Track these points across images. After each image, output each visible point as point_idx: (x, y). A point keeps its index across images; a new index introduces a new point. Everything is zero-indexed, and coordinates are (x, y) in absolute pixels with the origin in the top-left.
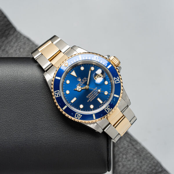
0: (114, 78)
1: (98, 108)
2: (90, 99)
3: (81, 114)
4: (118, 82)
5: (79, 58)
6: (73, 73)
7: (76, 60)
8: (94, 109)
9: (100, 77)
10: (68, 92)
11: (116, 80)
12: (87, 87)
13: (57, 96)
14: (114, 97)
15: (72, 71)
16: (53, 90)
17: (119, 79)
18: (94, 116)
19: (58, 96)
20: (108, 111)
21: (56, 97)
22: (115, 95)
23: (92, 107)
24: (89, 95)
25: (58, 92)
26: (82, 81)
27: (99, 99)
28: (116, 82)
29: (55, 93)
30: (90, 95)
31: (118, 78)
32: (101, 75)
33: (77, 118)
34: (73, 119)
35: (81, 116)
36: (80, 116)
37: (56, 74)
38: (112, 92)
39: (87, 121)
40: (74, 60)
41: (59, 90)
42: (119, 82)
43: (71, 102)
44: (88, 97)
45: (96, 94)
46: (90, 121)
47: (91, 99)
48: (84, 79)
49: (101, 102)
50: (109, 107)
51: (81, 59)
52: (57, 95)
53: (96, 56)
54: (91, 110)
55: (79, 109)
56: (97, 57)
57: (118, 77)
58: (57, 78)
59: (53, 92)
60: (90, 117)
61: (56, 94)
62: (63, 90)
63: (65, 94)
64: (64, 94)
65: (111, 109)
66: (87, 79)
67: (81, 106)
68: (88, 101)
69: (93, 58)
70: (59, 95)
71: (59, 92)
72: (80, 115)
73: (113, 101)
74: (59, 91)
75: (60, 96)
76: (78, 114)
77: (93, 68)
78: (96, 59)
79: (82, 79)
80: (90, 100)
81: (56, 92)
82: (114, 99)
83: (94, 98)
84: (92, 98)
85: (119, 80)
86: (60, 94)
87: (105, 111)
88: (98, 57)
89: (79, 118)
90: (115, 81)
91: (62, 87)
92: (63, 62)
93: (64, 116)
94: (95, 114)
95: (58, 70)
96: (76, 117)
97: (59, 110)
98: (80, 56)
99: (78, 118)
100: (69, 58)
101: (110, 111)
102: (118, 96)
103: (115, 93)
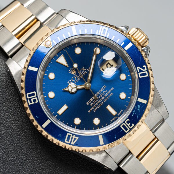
0: (138, 68)
1: (109, 123)
2: (92, 108)
3: (76, 136)
4: (145, 74)
5: (71, 32)
6: (62, 60)
7: (66, 35)
8: (100, 126)
9: (112, 66)
10: (51, 95)
11: (141, 71)
12: (88, 85)
13: (31, 102)
14: (138, 103)
15: (59, 56)
16: (23, 92)
17: (146, 69)
18: (101, 138)
19: (33, 103)
20: (126, 129)
21: (30, 104)
22: (140, 100)
23: (96, 121)
24: (91, 100)
25: (34, 94)
26: (78, 74)
27: (109, 108)
28: (141, 75)
29: (28, 98)
30: (94, 100)
31: (144, 68)
32: (112, 63)
33: (69, 142)
34: (62, 144)
35: (77, 138)
36: (75, 139)
37: (29, 60)
38: (133, 95)
39: (88, 149)
40: (63, 35)
41: (35, 90)
42: (147, 75)
43: (58, 114)
44: (90, 104)
45: (103, 98)
46: (94, 149)
47: (94, 108)
48: (82, 70)
49: (114, 112)
50: (128, 122)
51: (75, 34)
52: (32, 100)
53: (104, 28)
54: (95, 127)
55: (74, 126)
56: (105, 30)
57: (145, 66)
58: (31, 68)
59: (23, 95)
60: (93, 141)
61: (30, 99)
62: (42, 91)
63: (47, 99)
64: (44, 99)
65: (133, 125)
66: (86, 71)
67: (77, 121)
68: (89, 111)
69: (97, 31)
70: (35, 101)
71: (36, 96)
72: (74, 137)
73: (136, 110)
74: (35, 92)
75: (37, 102)
76: (71, 135)
77: (98, 51)
78: (104, 33)
80: (93, 110)
81: (29, 96)
82: (138, 108)
83: (100, 105)
84: (97, 106)
85: (146, 72)
86: (36, 98)
87: (121, 129)
88: (107, 29)
89: (72, 143)
90: (139, 74)
91: (42, 85)
92: (42, 39)
93: (45, 139)
94: (102, 135)
95: (32, 53)
96: (68, 140)
97: (35, 128)
98: (73, 28)
99: (70, 144)
100: (52, 31)
101: (130, 129)
102: (144, 102)
103: (140, 96)
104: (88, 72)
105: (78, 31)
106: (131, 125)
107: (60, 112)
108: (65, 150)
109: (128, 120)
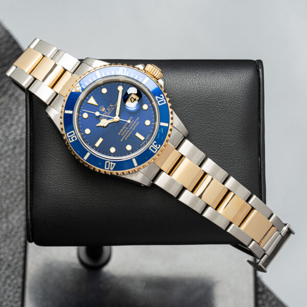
0: (157, 97)
1: (140, 148)
2: (124, 137)
3: (113, 162)
4: (163, 102)
5: (96, 76)
6: (92, 101)
7: (92, 79)
8: (132, 151)
9: (135, 100)
10: (88, 131)
11: (159, 99)
12: (117, 118)
13: (71, 140)
14: (160, 127)
15: (90, 98)
16: (63, 132)
17: (163, 98)
18: (134, 161)
19: (73, 140)
20: (155, 150)
21: (71, 142)
22: (162, 124)
23: (129, 148)
24: (122, 130)
25: (72, 133)
26: (107, 111)
27: (138, 135)
28: (160, 103)
29: (68, 137)
30: (124, 130)
31: (161, 97)
32: (135, 97)
33: (108, 169)
34: (102, 171)
35: (115, 164)
36: (113, 165)
37: (64, 106)
38: (155, 121)
39: (125, 171)
40: (90, 80)
41: (73, 130)
42: (165, 102)
43: (95, 147)
44: (121, 134)
45: (132, 127)
46: (130, 170)
47: (125, 137)
48: (110, 107)
49: (142, 138)
50: (155, 144)
51: (99, 77)
52: (72, 138)
53: (123, 68)
54: (129, 153)
55: (110, 154)
56: (124, 70)
57: (162, 95)
58: (67, 112)
59: (64, 135)
60: (129, 164)
61: (70, 138)
62: (79, 129)
63: (84, 136)
64: (82, 136)
65: (160, 146)
66: (114, 106)
67: (113, 150)
68: (121, 140)
69: (118, 72)
70: (74, 138)
71: (74, 134)
72: (112, 163)
73: (161, 132)
74: (73, 131)
75: (76, 139)
76: (109, 162)
77: (120, 88)
78: (123, 73)
79: (106, 108)
80: (124, 139)
81: (69, 135)
82: (161, 130)
83: (130, 134)
84: (127, 135)
85: (164, 100)
86: (75, 136)
87: (150, 150)
88: (125, 68)
89: (111, 169)
90: (158, 102)
91: (78, 125)
92: (73, 85)
93: (88, 169)
94: (135, 158)
95: (66, 99)
96: (107, 167)
97: (78, 161)
98: (97, 72)
99: (110, 170)
100: (80, 77)
101: (158, 150)
102: (166, 125)
103: (161, 120)
104: (116, 108)
105: (101, 75)
106: (158, 146)
107: (97, 145)
108: (106, 175)
109: (155, 142)
